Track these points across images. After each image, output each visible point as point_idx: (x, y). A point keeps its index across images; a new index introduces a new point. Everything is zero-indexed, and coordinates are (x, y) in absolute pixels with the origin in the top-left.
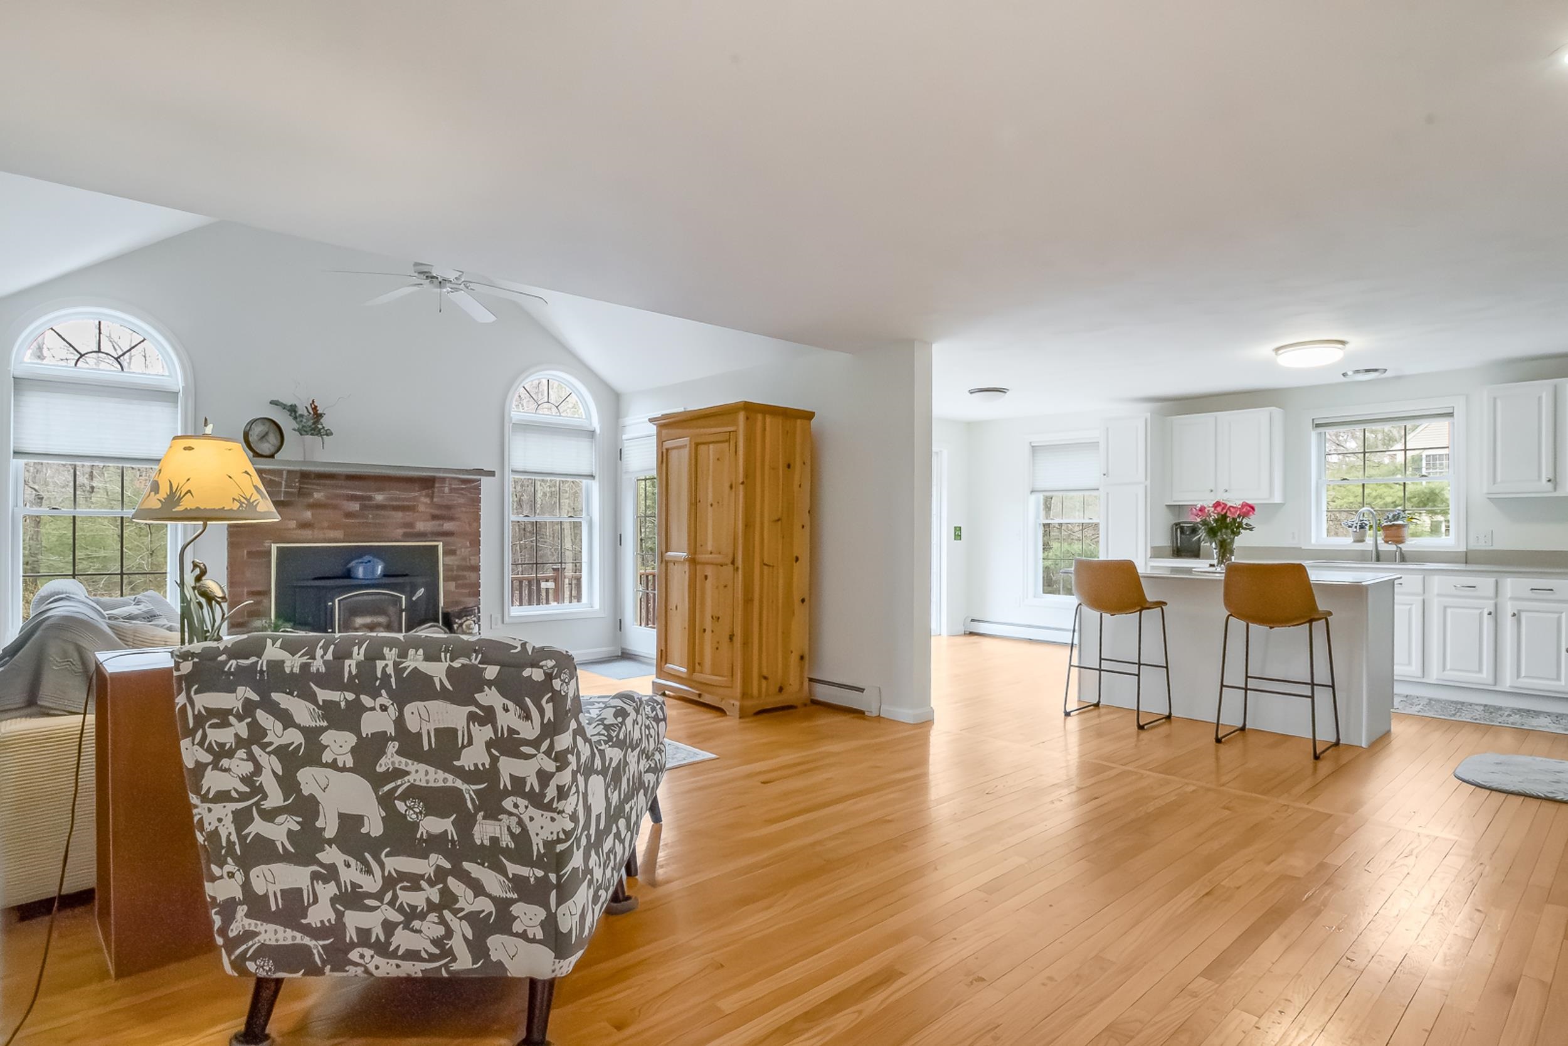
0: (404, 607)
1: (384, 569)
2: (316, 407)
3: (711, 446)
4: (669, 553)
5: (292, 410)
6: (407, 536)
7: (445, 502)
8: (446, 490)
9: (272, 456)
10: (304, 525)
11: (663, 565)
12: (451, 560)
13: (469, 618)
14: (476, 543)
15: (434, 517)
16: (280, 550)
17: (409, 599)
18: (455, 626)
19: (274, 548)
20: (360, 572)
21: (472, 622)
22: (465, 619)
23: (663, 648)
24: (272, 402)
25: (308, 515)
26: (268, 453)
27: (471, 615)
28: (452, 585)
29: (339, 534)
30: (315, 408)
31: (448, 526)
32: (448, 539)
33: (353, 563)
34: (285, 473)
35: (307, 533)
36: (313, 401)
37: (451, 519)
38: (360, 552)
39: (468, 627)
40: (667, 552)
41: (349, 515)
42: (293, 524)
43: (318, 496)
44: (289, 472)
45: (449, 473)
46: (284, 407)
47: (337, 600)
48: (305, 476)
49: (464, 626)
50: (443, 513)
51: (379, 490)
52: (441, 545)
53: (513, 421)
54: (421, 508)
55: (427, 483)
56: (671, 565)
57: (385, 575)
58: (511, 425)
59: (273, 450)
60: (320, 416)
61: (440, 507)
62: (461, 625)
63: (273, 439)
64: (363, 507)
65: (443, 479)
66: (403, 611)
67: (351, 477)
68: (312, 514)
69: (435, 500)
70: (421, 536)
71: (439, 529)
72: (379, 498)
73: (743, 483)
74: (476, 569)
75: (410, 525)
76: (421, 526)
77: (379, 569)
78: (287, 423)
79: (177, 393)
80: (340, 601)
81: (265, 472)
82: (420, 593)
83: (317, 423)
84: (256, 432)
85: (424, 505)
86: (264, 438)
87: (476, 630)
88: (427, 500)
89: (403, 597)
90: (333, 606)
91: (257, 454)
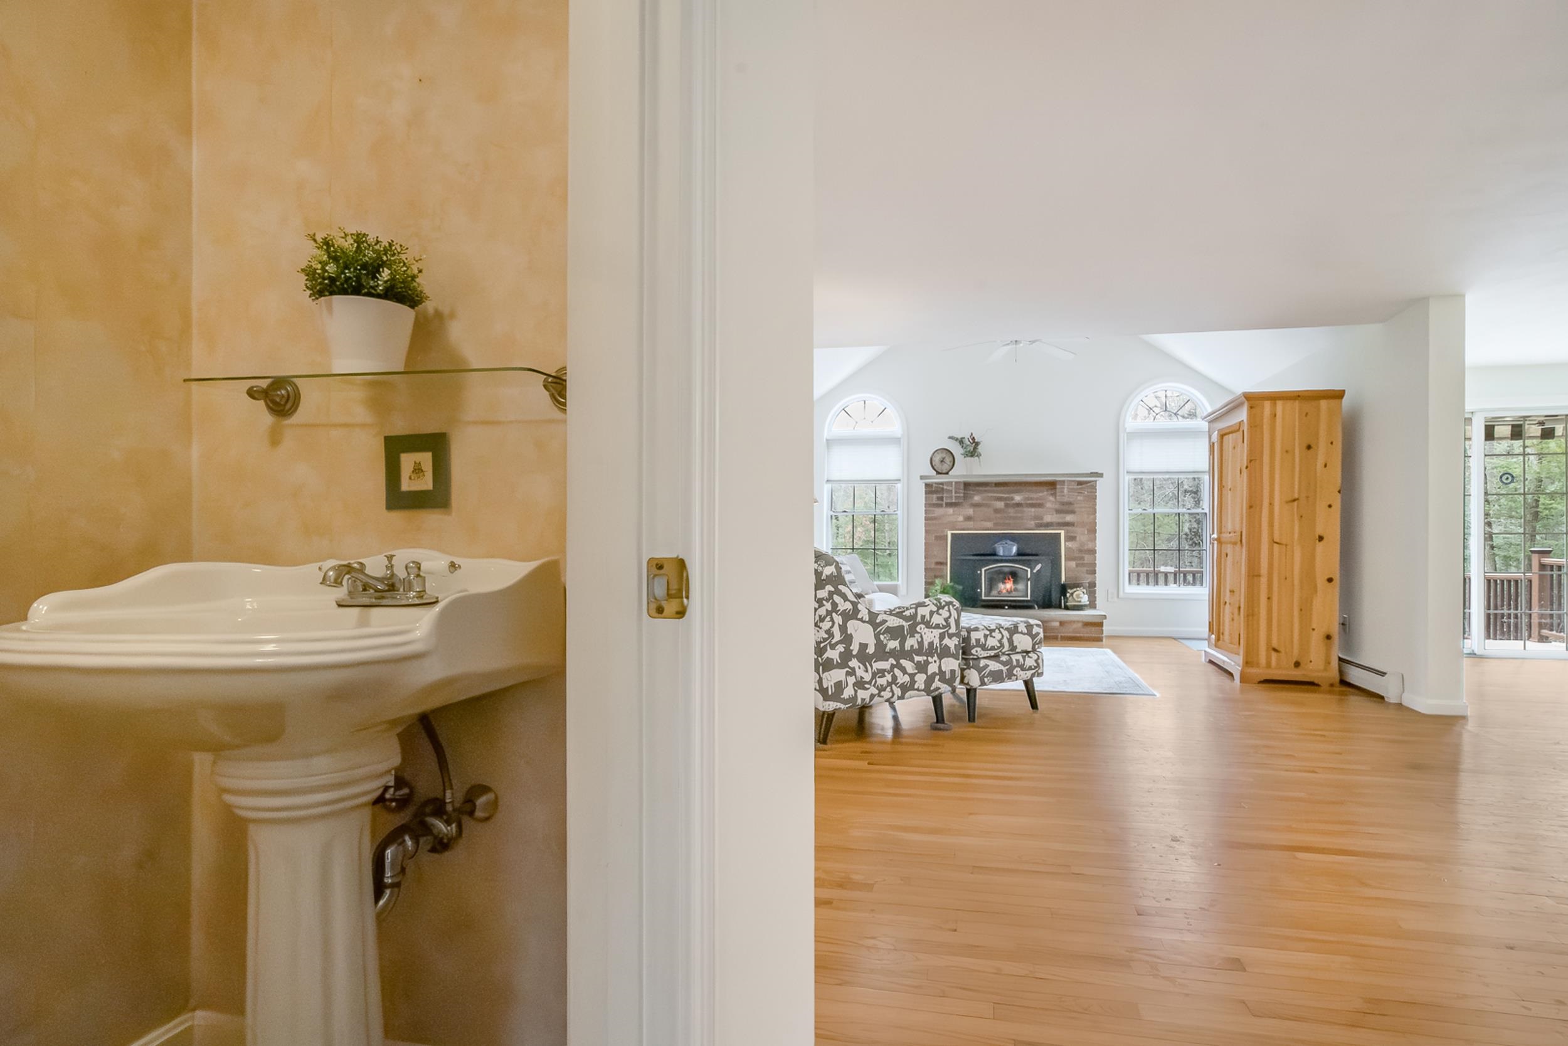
0: (1029, 576)
1: (1018, 549)
2: (974, 438)
3: (1230, 436)
5: (961, 441)
6: (1039, 526)
7: (1066, 499)
8: (1066, 491)
9: (947, 473)
10: (967, 519)
12: (1070, 544)
13: (1078, 589)
14: (1093, 531)
15: (1058, 511)
16: (952, 534)
17: (1031, 571)
18: (1068, 595)
19: (949, 533)
20: (1001, 552)
21: (1081, 593)
22: (1075, 589)
24: (950, 438)
25: (970, 511)
26: (944, 471)
27: (1080, 587)
28: (1073, 564)
29: (989, 524)
31: (1069, 518)
32: (1070, 528)
33: (996, 545)
34: (954, 483)
35: (970, 524)
36: (972, 434)
37: (1073, 512)
38: (1002, 537)
39: (1078, 596)
41: (997, 511)
42: (961, 518)
43: (977, 498)
44: (956, 483)
45: (1067, 477)
46: (957, 440)
47: (983, 570)
48: (967, 485)
49: (1074, 595)
50: (1066, 508)
51: (1017, 492)
52: (1062, 533)
53: (1128, 430)
54: (1049, 505)
55: (1051, 485)
57: (1019, 554)
58: (1126, 435)
59: (949, 468)
60: (977, 444)
61: (1063, 504)
62: (1072, 594)
63: (948, 460)
64: (1007, 505)
65: (1063, 482)
66: (1029, 580)
67: (998, 484)
68: (974, 511)
69: (1058, 497)
70: (1048, 525)
71: (1060, 521)
72: (1018, 498)
73: (1247, 467)
74: (1093, 552)
75: (1041, 517)
76: (1048, 518)
77: (1014, 549)
78: (957, 450)
79: (900, 438)
80: (985, 571)
81: (942, 484)
82: (1039, 567)
83: (975, 448)
84: (937, 459)
85: (1050, 502)
86: (942, 461)
87: (1085, 599)
88: (1052, 498)
89: (1029, 570)
90: (981, 574)
91: (938, 473)
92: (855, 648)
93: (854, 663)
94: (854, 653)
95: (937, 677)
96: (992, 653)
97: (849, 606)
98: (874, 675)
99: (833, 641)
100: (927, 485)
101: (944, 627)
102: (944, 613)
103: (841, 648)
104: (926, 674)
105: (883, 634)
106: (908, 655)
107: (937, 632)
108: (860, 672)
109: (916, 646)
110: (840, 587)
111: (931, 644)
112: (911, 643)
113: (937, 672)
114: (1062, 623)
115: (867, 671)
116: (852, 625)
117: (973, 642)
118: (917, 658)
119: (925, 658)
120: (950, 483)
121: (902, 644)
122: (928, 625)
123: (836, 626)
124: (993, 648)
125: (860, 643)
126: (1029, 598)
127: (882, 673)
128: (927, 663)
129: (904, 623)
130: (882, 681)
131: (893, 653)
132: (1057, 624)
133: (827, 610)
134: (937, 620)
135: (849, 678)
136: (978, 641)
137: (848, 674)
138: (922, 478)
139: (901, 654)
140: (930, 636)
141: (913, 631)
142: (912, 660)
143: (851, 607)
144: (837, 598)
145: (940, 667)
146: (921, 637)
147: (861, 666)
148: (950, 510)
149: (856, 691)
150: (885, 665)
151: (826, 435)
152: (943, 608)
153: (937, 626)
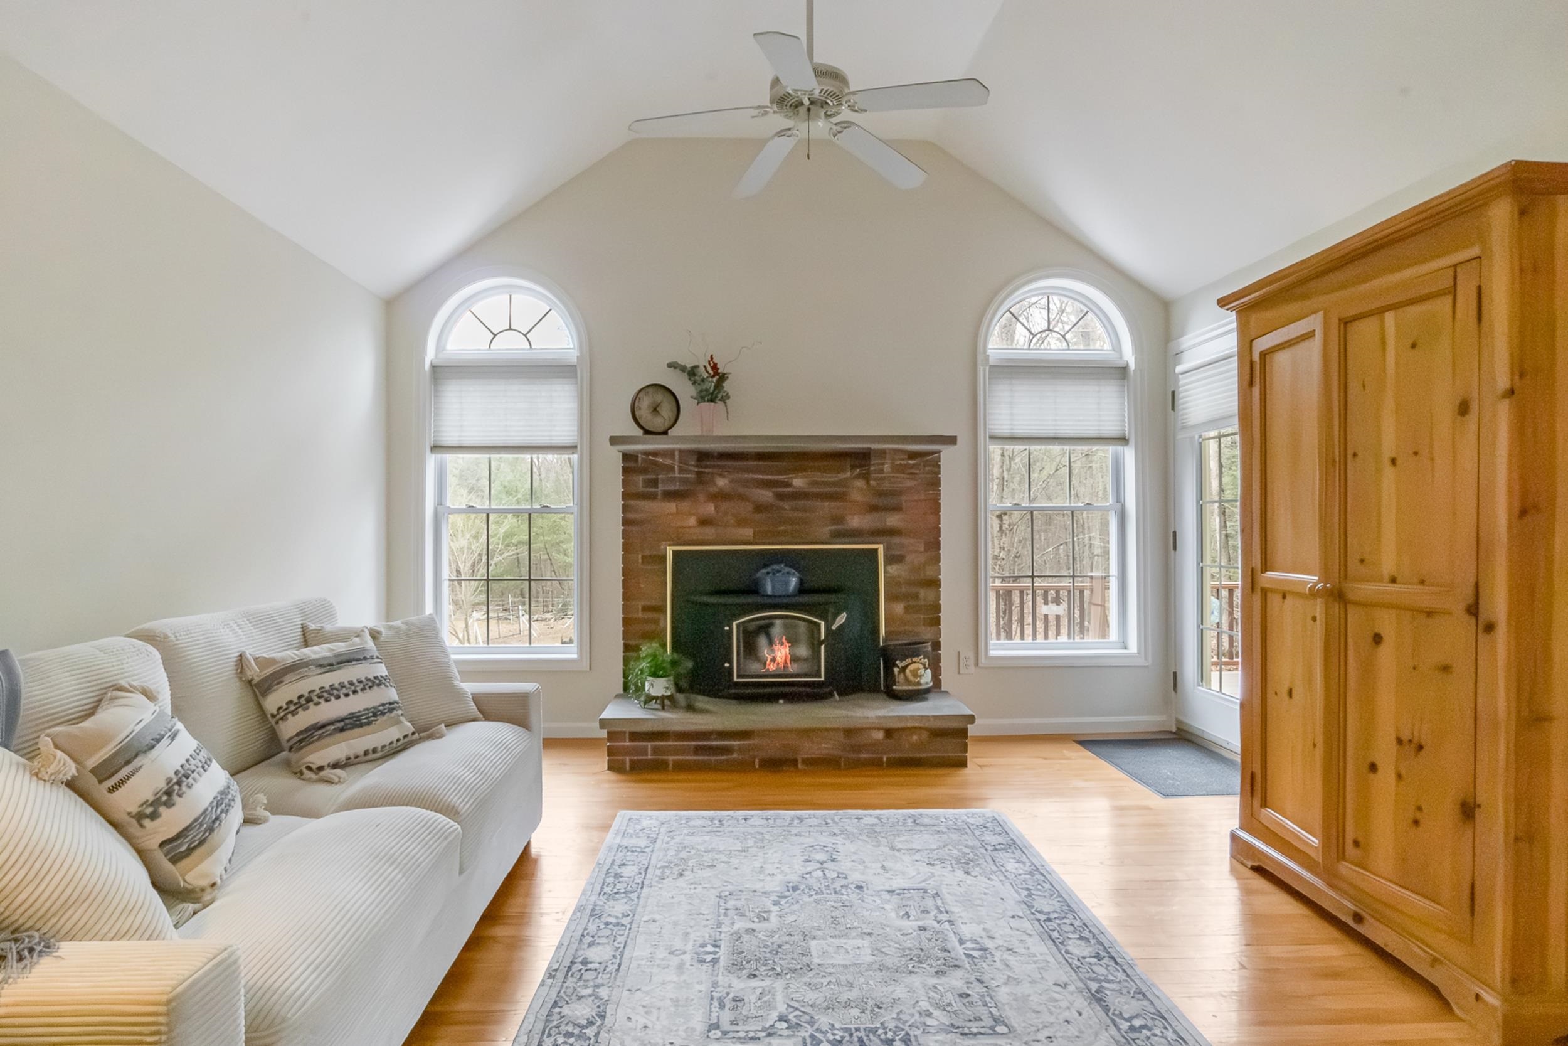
0: (823, 637)
1: (801, 582)
2: (715, 365)
3: (1389, 317)
4: (1269, 574)
5: (692, 373)
6: (838, 536)
7: (886, 486)
8: (887, 467)
9: (665, 433)
10: (704, 522)
11: (1257, 599)
12: (893, 569)
13: (915, 659)
14: (934, 545)
15: (874, 509)
16: (675, 553)
17: (827, 626)
18: (896, 670)
19: (669, 551)
20: (768, 587)
21: (921, 666)
22: (909, 660)
23: (1257, 769)
24: (670, 365)
25: (710, 509)
26: (661, 430)
27: (918, 656)
28: (899, 608)
29: (748, 532)
30: (715, 367)
31: (892, 520)
32: (896, 540)
33: (759, 574)
34: (677, 453)
35: (709, 532)
36: (712, 357)
37: (897, 509)
38: (769, 559)
39: (915, 673)
40: (1265, 568)
41: (759, 508)
42: (692, 521)
43: (722, 483)
44: (681, 451)
45: (888, 443)
46: (683, 369)
47: (734, 624)
48: (703, 456)
49: (908, 671)
50: (887, 501)
51: (795, 470)
52: (881, 548)
53: (991, 363)
54: (856, 496)
55: (861, 458)
56: (1274, 600)
57: (802, 590)
58: (987, 368)
59: (667, 424)
60: (723, 378)
61: (881, 494)
62: (904, 669)
63: (667, 411)
64: (780, 497)
65: (882, 453)
66: (821, 643)
67: (761, 456)
68: (716, 507)
69: (872, 482)
70: (854, 535)
71: (878, 525)
72: (798, 482)
73: (1512, 392)
74: (934, 583)
75: (838, 519)
76: (855, 522)
77: (793, 581)
78: (684, 390)
79: (575, 366)
80: (738, 626)
81: (655, 454)
82: (842, 618)
83: (719, 385)
84: (645, 403)
85: (858, 491)
86: (655, 410)
87: (927, 678)
88: (860, 483)
89: (823, 624)
90: (730, 632)
91: (647, 432)
100: (626, 457)
114: (889, 733)
120: (669, 454)
126: (822, 679)
132: (880, 735)
138: (614, 440)
148: (671, 507)
151: (430, 356)
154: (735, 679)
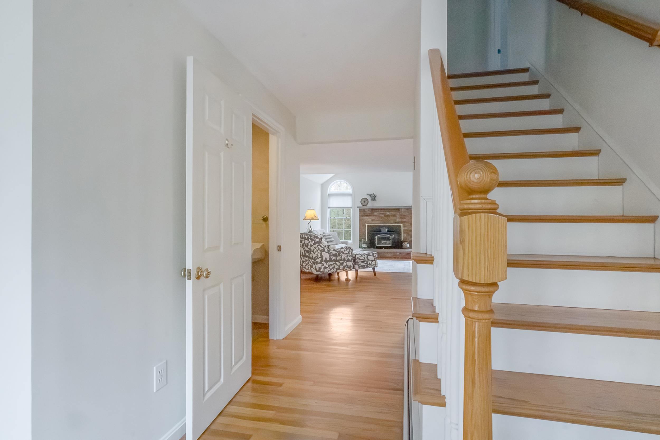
5: (370, 196)
6: (396, 223)
7: (403, 214)
8: (403, 211)
9: (366, 206)
10: (373, 220)
12: (404, 228)
14: (411, 224)
15: (400, 218)
16: (368, 225)
17: (392, 237)
19: (367, 225)
20: (382, 231)
24: (367, 194)
26: (365, 205)
27: (407, 242)
28: (405, 235)
29: (379, 222)
30: (374, 195)
31: (404, 220)
32: (404, 223)
33: (381, 229)
35: (374, 222)
36: (374, 193)
37: (404, 218)
38: (383, 226)
39: (406, 245)
41: (382, 218)
42: (371, 220)
43: (376, 214)
44: (369, 209)
45: (403, 207)
46: (369, 195)
48: (372, 209)
49: (405, 244)
50: (402, 217)
52: (402, 225)
54: (397, 216)
55: (398, 210)
62: (404, 244)
63: (366, 201)
64: (385, 216)
65: (402, 209)
66: (391, 240)
67: (382, 209)
68: (374, 218)
69: (400, 214)
70: (398, 222)
71: (402, 221)
72: (388, 213)
74: (411, 231)
75: (395, 220)
76: (398, 220)
77: (387, 230)
78: (369, 198)
79: (351, 194)
80: (378, 237)
81: (364, 209)
82: (394, 236)
83: (375, 198)
86: (364, 202)
87: (408, 246)
88: (398, 214)
89: (391, 237)
90: (376, 238)
91: (363, 206)
92: (324, 259)
93: (324, 263)
94: (324, 260)
95: (346, 267)
96: (362, 261)
97: (322, 249)
98: (329, 266)
99: (318, 257)
100: (360, 209)
101: (348, 254)
102: (348, 250)
103: (320, 259)
104: (343, 265)
105: (331, 255)
106: (338, 261)
107: (346, 255)
108: (325, 265)
109: (340, 259)
110: (320, 244)
111: (344, 258)
112: (339, 258)
113: (346, 265)
114: (400, 253)
115: (327, 265)
116: (323, 253)
117: (357, 258)
118: (340, 262)
119: (343, 262)
120: (367, 209)
121: (336, 258)
122: (343, 253)
123: (319, 253)
124: (362, 259)
125: (325, 258)
126: (391, 245)
127: (331, 265)
128: (343, 263)
129: (337, 253)
130: (331, 267)
131: (334, 260)
132: (399, 254)
133: (317, 250)
134: (346, 252)
135: (322, 266)
136: (358, 258)
137: (322, 265)
138: (358, 207)
139: (336, 261)
140: (344, 256)
141: (339, 255)
142: (339, 262)
143: (323, 249)
144: (319, 247)
145: (347, 264)
146: (342, 256)
147: (325, 263)
148: (367, 217)
149: (324, 270)
150: (332, 263)
151: (328, 193)
152: (348, 249)
153: (346, 254)
154: (377, 245)
